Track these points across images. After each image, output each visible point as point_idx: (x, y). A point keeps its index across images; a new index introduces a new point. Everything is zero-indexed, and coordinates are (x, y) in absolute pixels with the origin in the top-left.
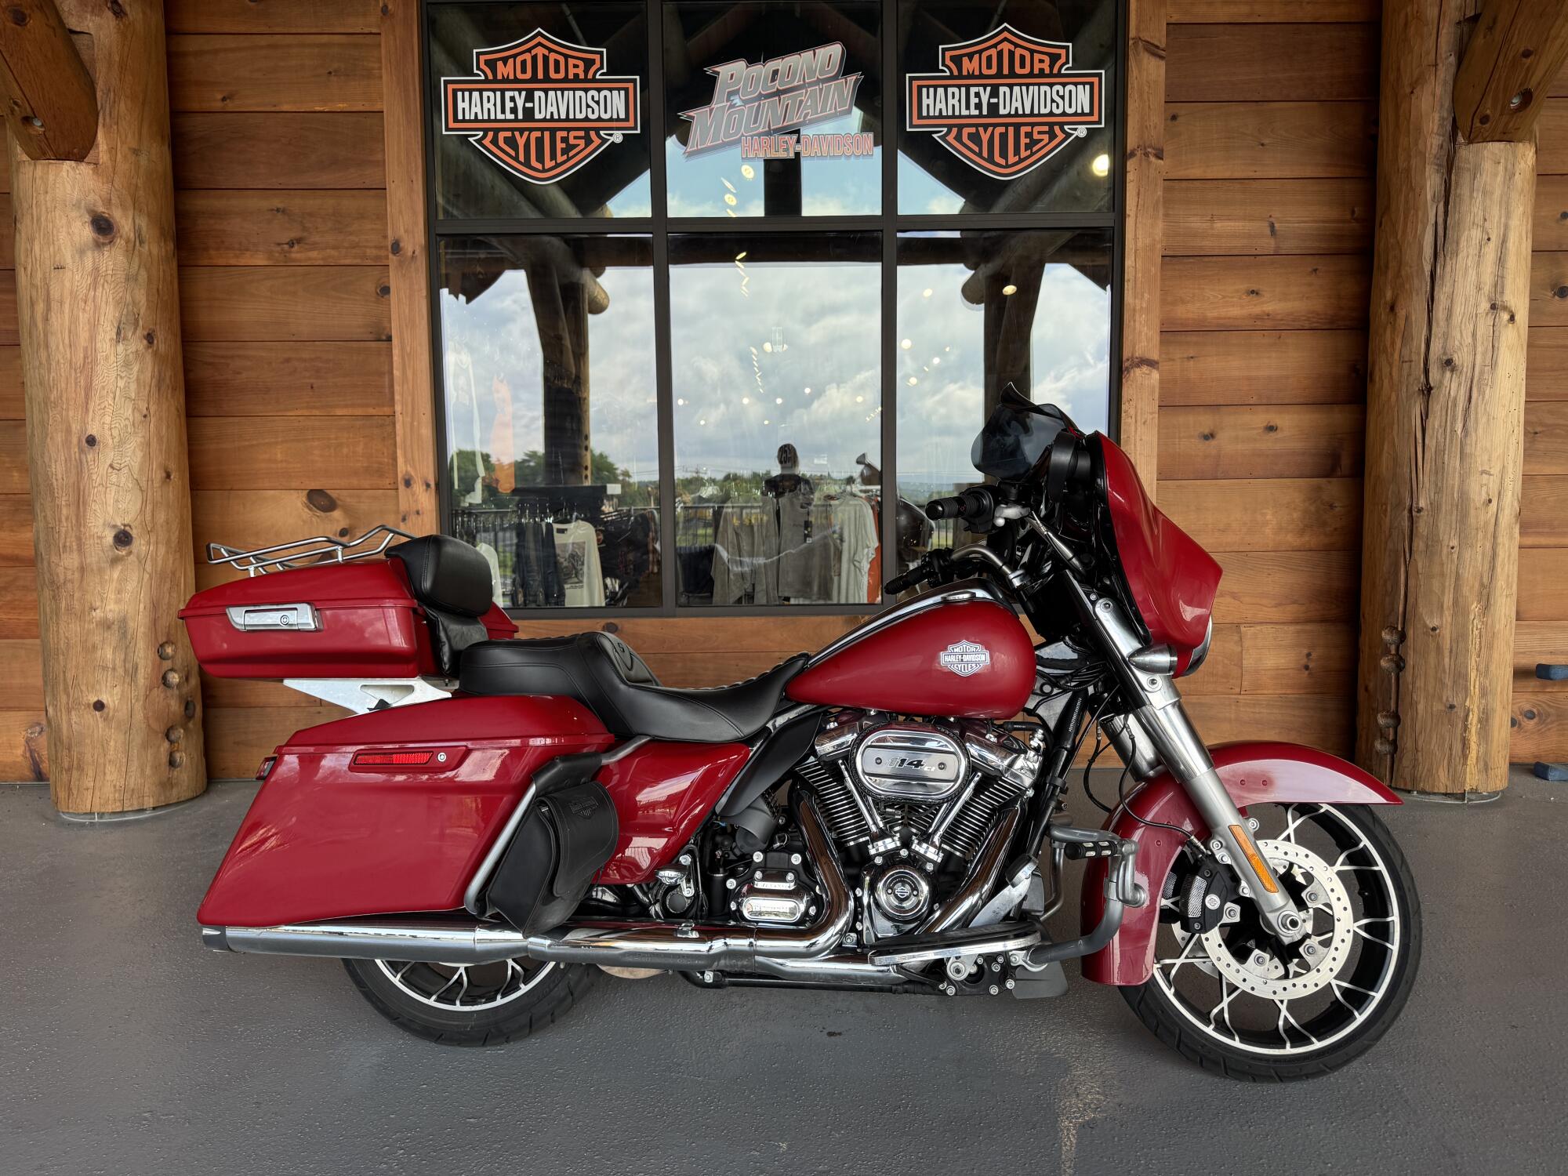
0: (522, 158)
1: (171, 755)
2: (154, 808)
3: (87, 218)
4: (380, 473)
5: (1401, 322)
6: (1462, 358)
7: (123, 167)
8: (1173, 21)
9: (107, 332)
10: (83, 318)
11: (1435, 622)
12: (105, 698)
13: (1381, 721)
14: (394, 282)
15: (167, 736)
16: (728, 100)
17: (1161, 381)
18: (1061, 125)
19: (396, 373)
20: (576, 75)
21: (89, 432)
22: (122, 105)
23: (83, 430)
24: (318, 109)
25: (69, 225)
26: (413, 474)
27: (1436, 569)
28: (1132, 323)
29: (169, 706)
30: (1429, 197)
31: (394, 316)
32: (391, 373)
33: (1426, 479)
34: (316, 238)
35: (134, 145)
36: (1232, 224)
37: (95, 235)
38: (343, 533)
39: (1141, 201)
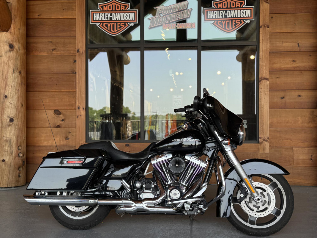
0: (109, 29)
1: (19, 173)
2: (14, 187)
3: (8, 45)
4: (72, 106)
7: (16, 33)
9: (11, 71)
10: (6, 68)
12: (5, 159)
14: (77, 59)
15: (18, 169)
16: (160, 15)
17: (270, 84)
18: (243, 20)
19: (77, 81)
20: (123, 9)
21: (5, 95)
22: (17, 19)
23: (4, 94)
24: (60, 18)
25: (4, 46)
26: (80, 106)
28: (262, 69)
29: (19, 161)
31: (77, 68)
34: (59, 48)
35: (19, 28)
36: (288, 44)
37: (9, 49)
38: (62, 120)
39: (263, 39)
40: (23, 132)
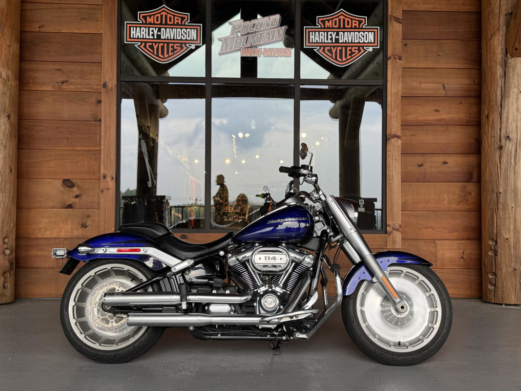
1: (5, 282)
4: (93, 173)
5: (491, 122)
6: (513, 136)
7: (4, 52)
8: (404, 9)
11: (508, 236)
13: (490, 277)
14: (103, 98)
15: (3, 275)
17: (402, 144)
19: (102, 134)
22: (6, 29)
24: (76, 32)
26: (107, 173)
27: (507, 216)
28: (390, 121)
29: (5, 262)
30: (498, 76)
31: (103, 112)
32: (100, 134)
33: (501, 181)
34: (73, 81)
35: (9, 44)
36: (428, 85)
38: (77, 197)
39: (393, 76)
40: (11, 214)
